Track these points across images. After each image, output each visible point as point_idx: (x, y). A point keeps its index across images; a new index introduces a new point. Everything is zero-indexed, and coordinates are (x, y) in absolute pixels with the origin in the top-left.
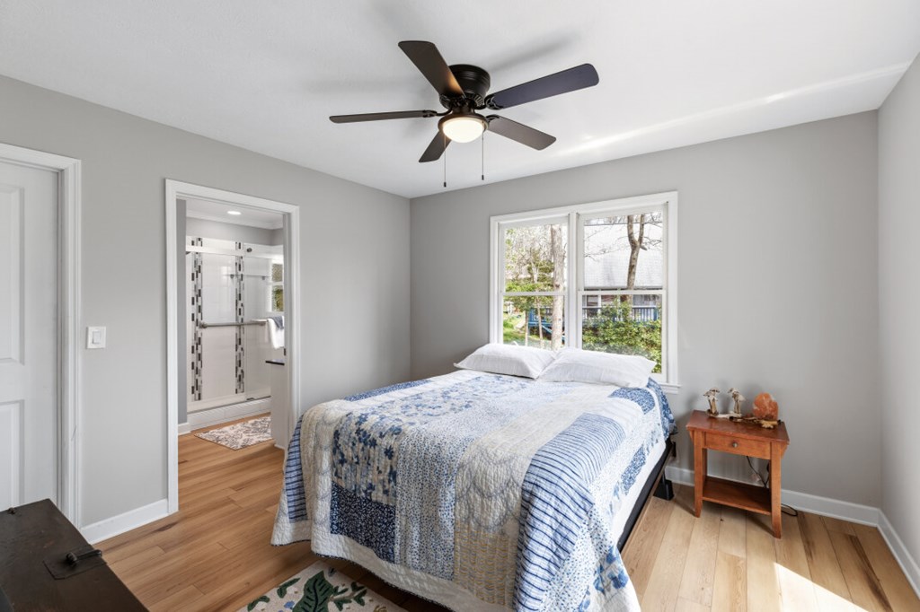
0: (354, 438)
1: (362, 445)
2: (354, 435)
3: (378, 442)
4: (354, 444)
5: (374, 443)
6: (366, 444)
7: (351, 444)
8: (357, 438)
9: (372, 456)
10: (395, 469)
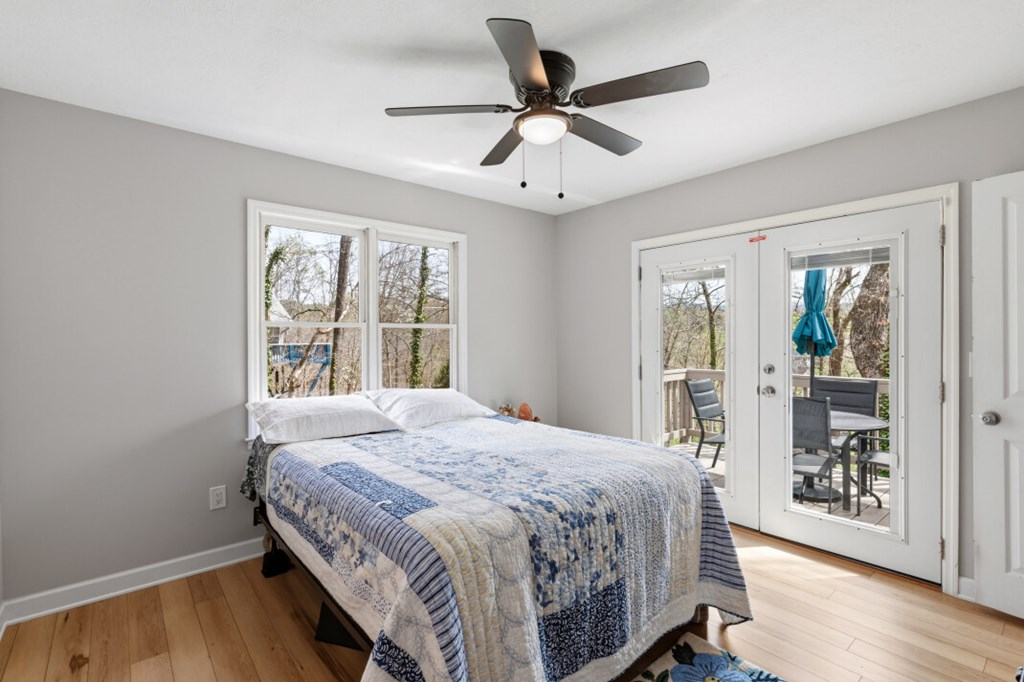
0: (565, 528)
1: (577, 530)
2: (561, 525)
3: (595, 513)
4: (567, 537)
5: (591, 518)
6: (581, 526)
7: (563, 540)
8: (568, 526)
9: (593, 536)
10: (620, 532)
